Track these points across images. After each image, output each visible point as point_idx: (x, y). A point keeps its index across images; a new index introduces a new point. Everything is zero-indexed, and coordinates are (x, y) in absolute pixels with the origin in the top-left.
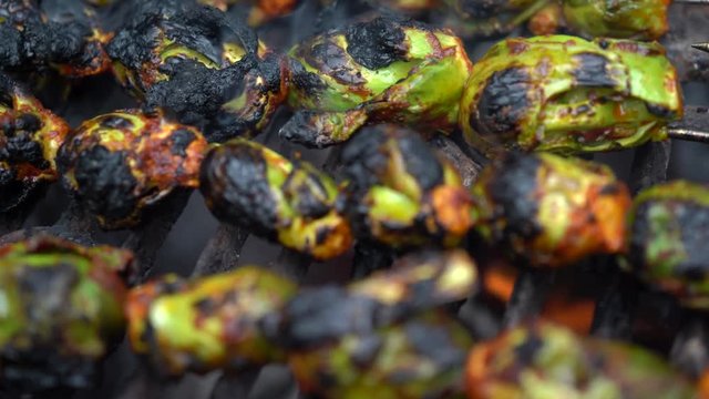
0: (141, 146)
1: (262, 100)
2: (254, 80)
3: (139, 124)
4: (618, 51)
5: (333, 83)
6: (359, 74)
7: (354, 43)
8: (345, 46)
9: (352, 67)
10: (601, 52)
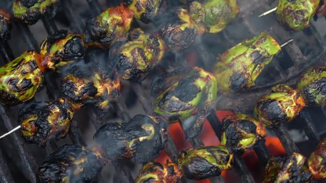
2: (161, 131)
4: (258, 46)
5: (183, 112)
6: (189, 104)
8: (177, 99)
9: (185, 104)
10: (255, 50)
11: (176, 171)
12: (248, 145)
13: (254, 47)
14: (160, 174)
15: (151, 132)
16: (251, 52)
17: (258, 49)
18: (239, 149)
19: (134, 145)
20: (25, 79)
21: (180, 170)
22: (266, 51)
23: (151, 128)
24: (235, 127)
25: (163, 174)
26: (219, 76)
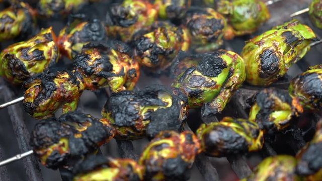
0: (181, 149)
1: (185, 110)
2: (180, 104)
3: (170, 142)
4: (291, 27)
5: (206, 89)
6: (213, 81)
7: (203, 71)
8: (200, 74)
9: (209, 79)
10: (287, 30)
11: (195, 140)
12: (281, 120)
13: (286, 28)
14: (176, 140)
15: (168, 103)
16: (283, 31)
17: (290, 30)
18: (271, 123)
19: (148, 114)
20: (36, 50)
21: (200, 141)
22: (299, 33)
23: (169, 101)
24: (268, 93)
25: (180, 140)
26: (246, 57)
